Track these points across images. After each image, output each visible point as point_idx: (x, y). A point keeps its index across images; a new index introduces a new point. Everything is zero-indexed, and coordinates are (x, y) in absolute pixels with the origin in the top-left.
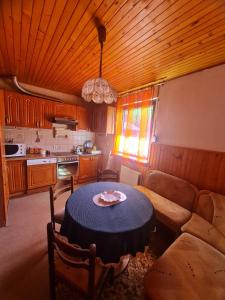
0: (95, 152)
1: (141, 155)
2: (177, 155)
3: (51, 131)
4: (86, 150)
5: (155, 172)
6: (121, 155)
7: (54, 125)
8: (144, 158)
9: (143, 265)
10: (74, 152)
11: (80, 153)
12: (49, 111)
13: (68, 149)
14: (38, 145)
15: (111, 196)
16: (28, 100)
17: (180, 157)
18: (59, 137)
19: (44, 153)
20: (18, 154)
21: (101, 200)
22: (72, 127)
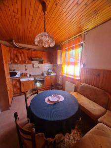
0: (53, 74)
1: (76, 75)
2: (97, 75)
3: (31, 65)
4: (49, 74)
5: (83, 84)
6: (65, 75)
7: (32, 62)
8: (77, 77)
9: (74, 138)
10: (43, 74)
11: (45, 75)
12: (30, 56)
13: (40, 73)
14: (26, 72)
15: (55, 98)
16: (20, 50)
17: (99, 75)
18: (35, 67)
19: (28, 75)
20: (17, 76)
21: (49, 100)
22: (41, 62)
